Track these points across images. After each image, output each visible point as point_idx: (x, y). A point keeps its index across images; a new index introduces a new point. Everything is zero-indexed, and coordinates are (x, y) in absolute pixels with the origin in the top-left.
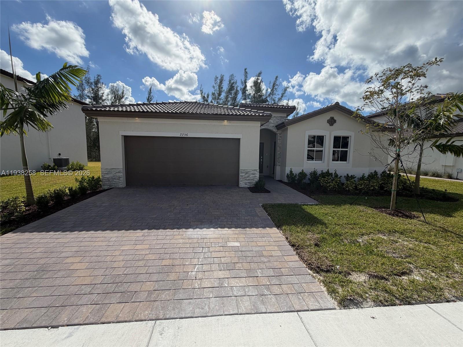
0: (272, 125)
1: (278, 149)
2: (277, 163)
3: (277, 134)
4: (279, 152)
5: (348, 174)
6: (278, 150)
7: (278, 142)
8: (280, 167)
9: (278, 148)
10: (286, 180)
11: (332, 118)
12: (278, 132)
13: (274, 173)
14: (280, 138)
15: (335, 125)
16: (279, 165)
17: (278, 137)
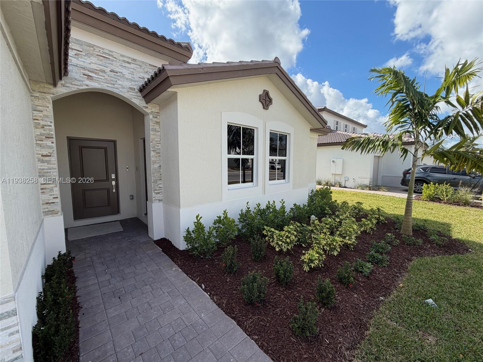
0: (128, 84)
1: (152, 156)
2: (153, 195)
3: (148, 114)
4: (156, 166)
5: (295, 205)
6: (153, 159)
7: (152, 137)
8: (161, 203)
9: (152, 153)
10: (182, 245)
11: (266, 93)
12: (149, 109)
13: (146, 214)
14: (157, 127)
15: (271, 107)
16: (160, 200)
17: (150, 123)
